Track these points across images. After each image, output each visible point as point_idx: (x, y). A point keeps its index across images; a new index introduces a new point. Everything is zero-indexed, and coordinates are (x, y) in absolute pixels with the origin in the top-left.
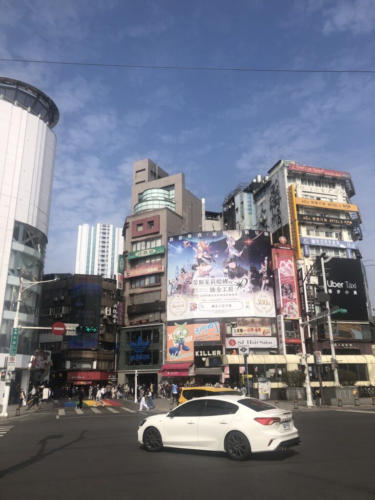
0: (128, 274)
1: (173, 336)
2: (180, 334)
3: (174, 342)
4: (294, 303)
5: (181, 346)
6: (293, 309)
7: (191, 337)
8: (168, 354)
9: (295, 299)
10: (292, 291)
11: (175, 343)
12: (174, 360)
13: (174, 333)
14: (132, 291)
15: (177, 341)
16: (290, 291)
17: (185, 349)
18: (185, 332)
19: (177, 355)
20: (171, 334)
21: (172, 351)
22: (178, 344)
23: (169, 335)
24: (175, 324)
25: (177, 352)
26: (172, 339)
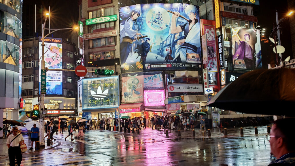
0: (87, 37)
1: (126, 84)
3: (127, 88)
4: (214, 60)
5: (134, 91)
6: (213, 64)
7: (141, 84)
8: (123, 97)
9: (215, 57)
10: (213, 52)
12: (128, 102)
14: (90, 51)
16: (212, 52)
17: (137, 93)
18: (136, 81)
19: (130, 98)
21: (126, 95)
22: (130, 90)
23: (123, 83)
24: (128, 75)
25: (130, 95)
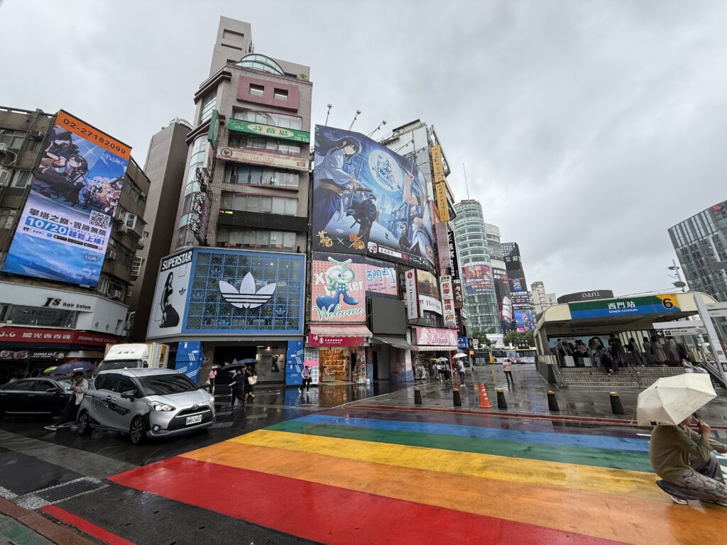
0: (226, 153)
1: (324, 277)
2: (340, 276)
3: (325, 287)
5: (342, 296)
7: (361, 283)
8: (314, 307)
11: (329, 289)
12: (327, 319)
13: (327, 273)
14: (230, 187)
15: (333, 288)
17: (349, 301)
18: (349, 275)
19: (332, 310)
20: (321, 274)
21: (322, 303)
22: (334, 293)
23: (316, 275)
24: (330, 258)
25: (332, 305)
26: (323, 282)
